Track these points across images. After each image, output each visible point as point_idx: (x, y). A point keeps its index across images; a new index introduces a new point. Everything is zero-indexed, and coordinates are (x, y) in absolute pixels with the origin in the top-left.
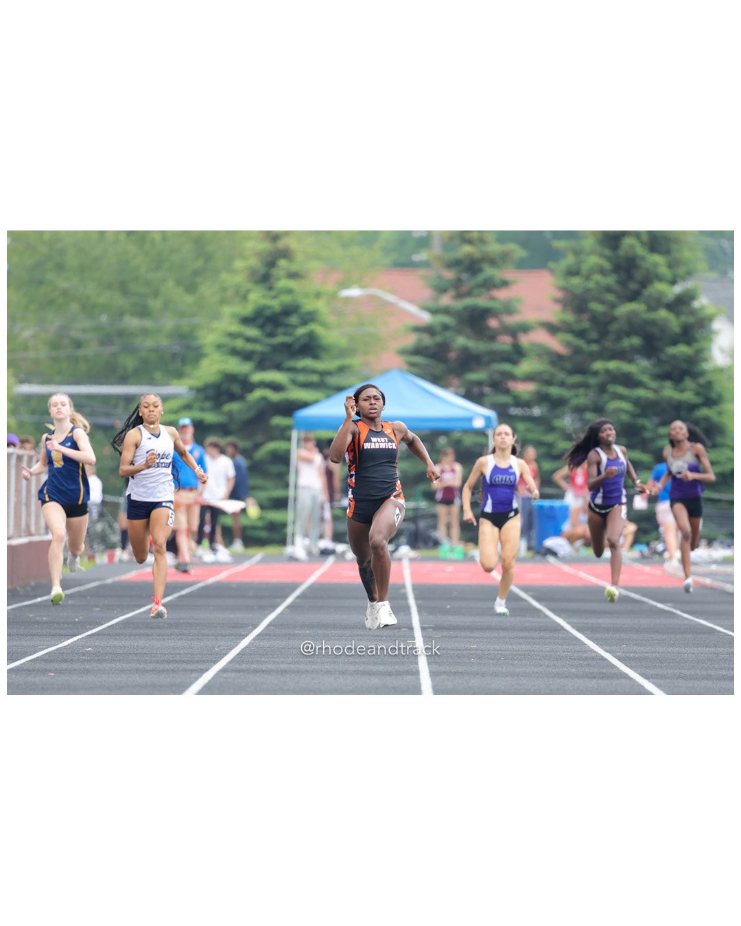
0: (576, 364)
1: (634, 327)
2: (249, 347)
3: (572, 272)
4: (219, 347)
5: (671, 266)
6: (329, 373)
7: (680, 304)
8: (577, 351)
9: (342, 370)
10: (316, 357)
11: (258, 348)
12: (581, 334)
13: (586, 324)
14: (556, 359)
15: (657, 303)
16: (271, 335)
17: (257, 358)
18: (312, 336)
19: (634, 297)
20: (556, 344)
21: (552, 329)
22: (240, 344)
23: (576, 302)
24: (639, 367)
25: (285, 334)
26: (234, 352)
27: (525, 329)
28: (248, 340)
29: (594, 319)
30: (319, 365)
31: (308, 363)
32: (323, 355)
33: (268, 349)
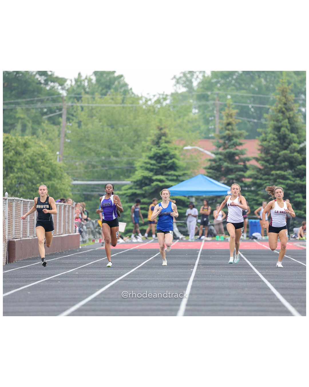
0: (265, 171)
1: (286, 159)
2: (152, 167)
4: (141, 167)
5: (298, 137)
6: (180, 176)
7: (301, 151)
8: (266, 167)
9: (184, 175)
10: (175, 170)
11: (155, 167)
12: (267, 161)
13: (269, 158)
14: (259, 170)
15: (294, 151)
16: (159, 163)
17: (155, 171)
18: (173, 163)
19: (286, 148)
20: (258, 165)
21: (257, 160)
22: (149, 166)
23: (266, 150)
24: (288, 173)
25: (164, 162)
26: (147, 169)
27: (248, 160)
28: (151, 164)
29: (272, 156)
30: (176, 173)
31: (172, 172)
32: (178, 169)
33: (158, 168)
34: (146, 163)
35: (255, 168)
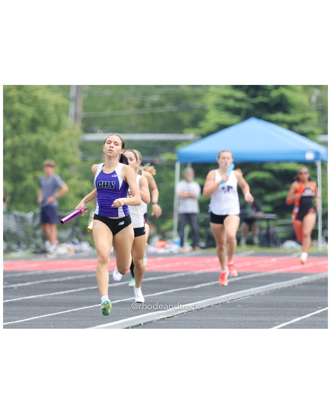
2: (238, 105)
4: (218, 106)
6: (296, 124)
9: (304, 121)
10: (286, 112)
11: (244, 105)
16: (254, 96)
17: (243, 114)
18: (282, 97)
22: (231, 103)
25: (263, 95)
26: (228, 109)
28: (237, 100)
30: (288, 118)
31: (279, 116)
32: (292, 111)
33: (250, 107)
34: (226, 97)
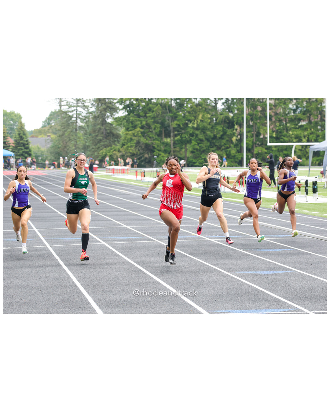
0: (16, 147)
1: (22, 143)
3: (15, 137)
5: (26, 137)
7: (27, 141)
8: (16, 146)
12: (16, 144)
13: (17, 143)
14: (14, 147)
15: (24, 141)
19: (22, 140)
20: (14, 145)
21: (13, 144)
23: (16, 141)
24: (22, 148)
27: (10, 144)
29: (18, 143)
35: (12, 146)
